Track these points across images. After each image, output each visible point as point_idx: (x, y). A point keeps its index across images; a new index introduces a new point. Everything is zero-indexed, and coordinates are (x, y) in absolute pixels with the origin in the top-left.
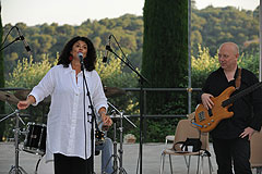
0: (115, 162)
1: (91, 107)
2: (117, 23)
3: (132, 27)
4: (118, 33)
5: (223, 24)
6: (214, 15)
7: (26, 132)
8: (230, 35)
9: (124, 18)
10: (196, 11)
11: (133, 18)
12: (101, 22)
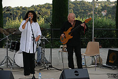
0: (42, 55)
1: (33, 35)
2: (43, 6)
3: (48, 8)
4: (44, 10)
5: (80, 7)
6: (77, 3)
7: (10, 44)
8: (83, 11)
9: (46, 4)
10: (71, 2)
11: (49, 4)
12: (38, 6)
